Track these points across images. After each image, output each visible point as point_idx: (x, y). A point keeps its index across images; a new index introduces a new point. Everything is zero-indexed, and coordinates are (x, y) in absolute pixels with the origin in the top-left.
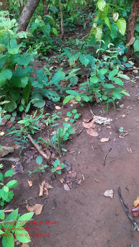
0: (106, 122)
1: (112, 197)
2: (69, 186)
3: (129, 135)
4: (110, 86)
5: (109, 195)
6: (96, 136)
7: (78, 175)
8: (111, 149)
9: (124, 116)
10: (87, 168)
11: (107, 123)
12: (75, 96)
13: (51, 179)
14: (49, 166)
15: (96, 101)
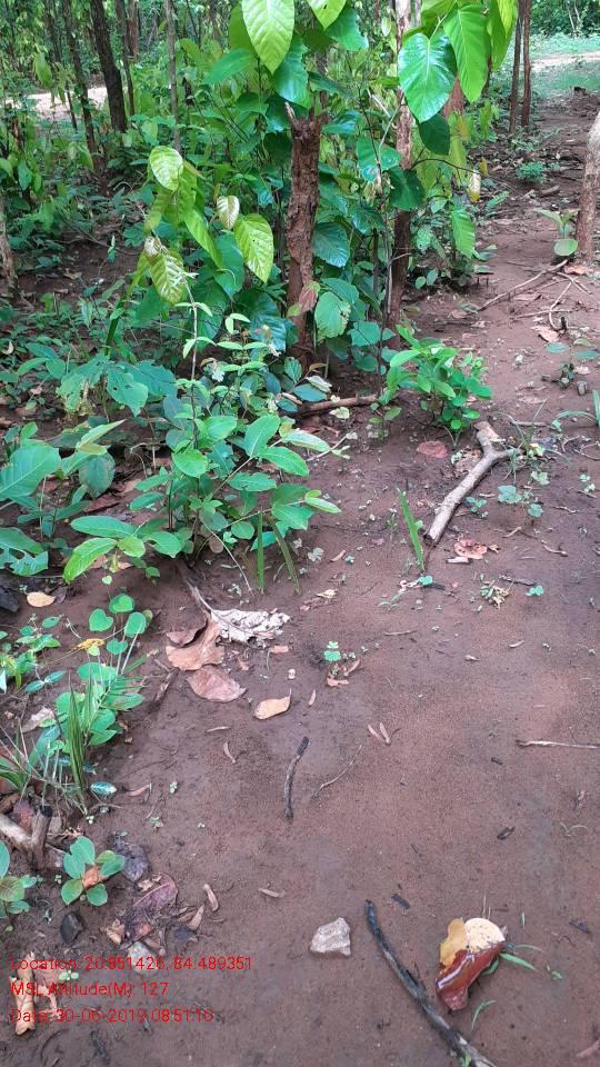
0: (264, 629)
1: (347, 952)
2: (149, 948)
3: (362, 669)
4: (260, 483)
5: (335, 946)
6: (235, 696)
7: (182, 893)
8: (306, 741)
9: (330, 593)
10: (219, 849)
11: (268, 635)
12: (117, 539)
13: (59, 935)
14: (41, 880)
15: (207, 548)
